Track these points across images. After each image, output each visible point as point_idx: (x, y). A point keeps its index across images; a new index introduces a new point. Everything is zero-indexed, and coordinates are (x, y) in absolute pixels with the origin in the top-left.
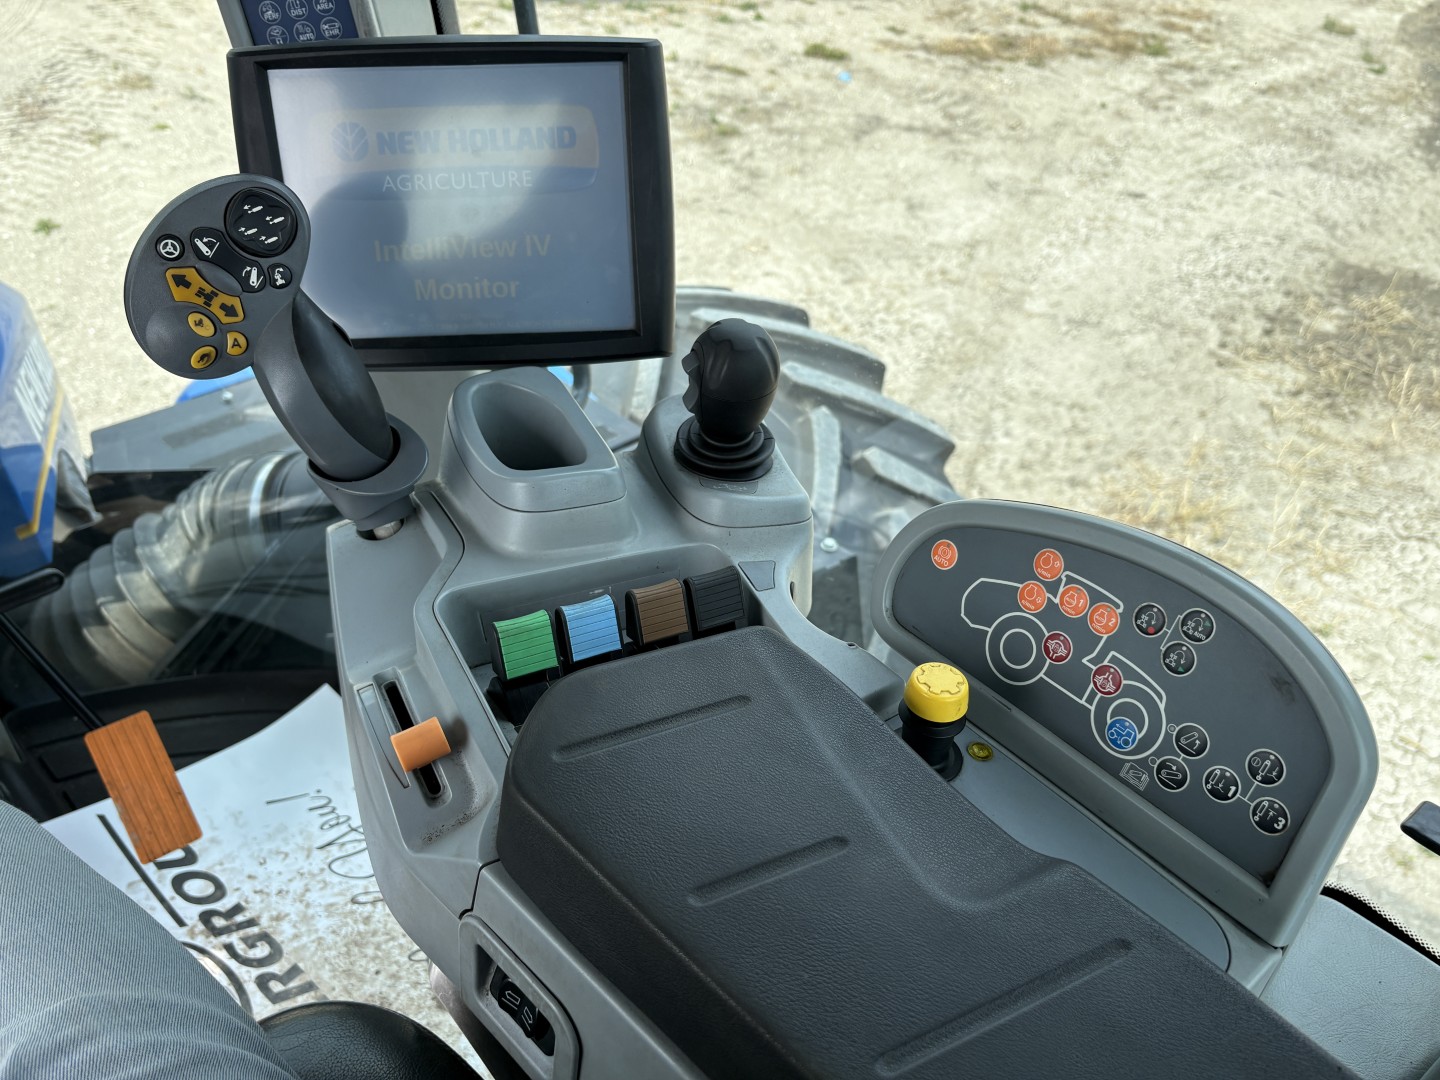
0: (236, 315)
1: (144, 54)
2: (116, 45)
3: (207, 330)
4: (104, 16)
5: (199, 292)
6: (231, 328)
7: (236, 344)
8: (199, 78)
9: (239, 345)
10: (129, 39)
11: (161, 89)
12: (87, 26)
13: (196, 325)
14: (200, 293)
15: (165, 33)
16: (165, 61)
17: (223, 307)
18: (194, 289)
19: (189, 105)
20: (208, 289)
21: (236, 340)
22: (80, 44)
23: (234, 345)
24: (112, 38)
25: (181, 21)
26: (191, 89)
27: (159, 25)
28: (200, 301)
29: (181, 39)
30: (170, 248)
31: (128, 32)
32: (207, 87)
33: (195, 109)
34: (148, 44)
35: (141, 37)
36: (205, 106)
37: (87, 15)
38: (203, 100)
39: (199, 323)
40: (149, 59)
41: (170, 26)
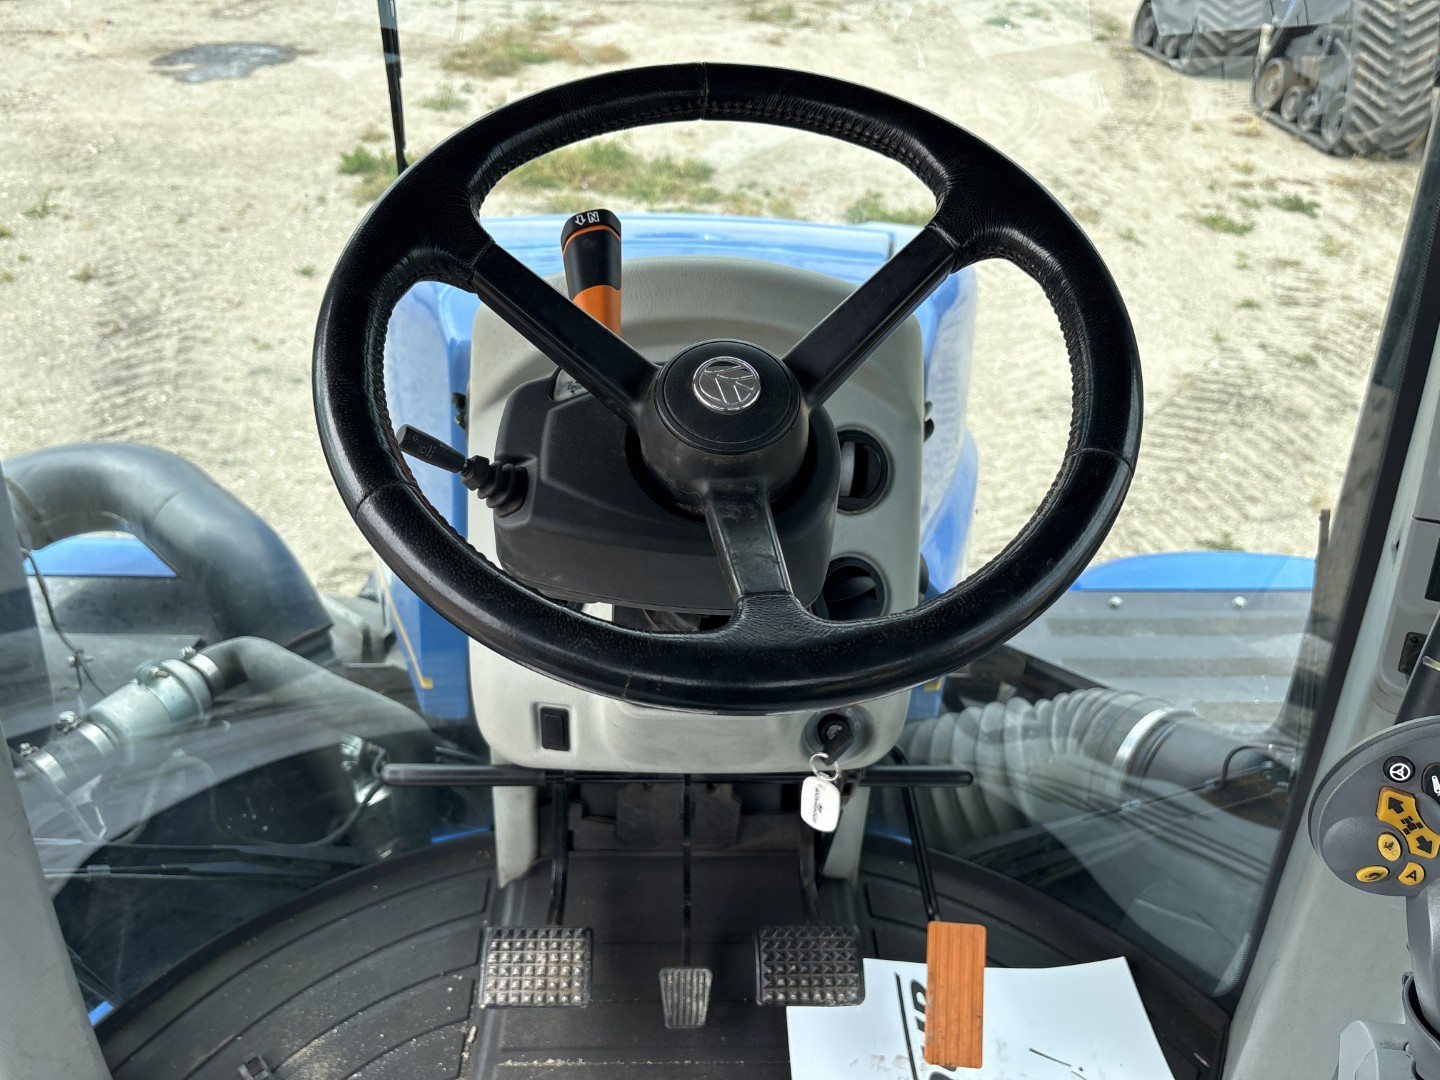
0: (1429, 851)
1: (1101, 191)
2: (1081, 178)
3: (1393, 855)
4: (1080, 150)
5: (1406, 819)
6: (1416, 860)
7: (1413, 875)
8: (1142, 221)
9: (1415, 879)
10: (1094, 175)
11: (1103, 225)
12: (1063, 157)
13: (1386, 847)
14: (1408, 821)
15: (1127, 174)
16: (1119, 201)
17: (1421, 840)
18: (1403, 815)
19: (1122, 245)
20: (1417, 819)
21: (1415, 872)
22: (1051, 173)
23: (1410, 876)
24: (1080, 172)
25: (1147, 166)
26: (1130, 231)
27: (1126, 166)
28: (1402, 827)
29: (1141, 183)
30: (1400, 772)
31: (1095, 168)
32: (1146, 232)
33: (1127, 249)
34: (1108, 181)
35: (1105, 176)
36: (1137, 249)
37: (1067, 147)
38: (1138, 243)
39: (1389, 846)
40: (1104, 197)
41: (1135, 169)
